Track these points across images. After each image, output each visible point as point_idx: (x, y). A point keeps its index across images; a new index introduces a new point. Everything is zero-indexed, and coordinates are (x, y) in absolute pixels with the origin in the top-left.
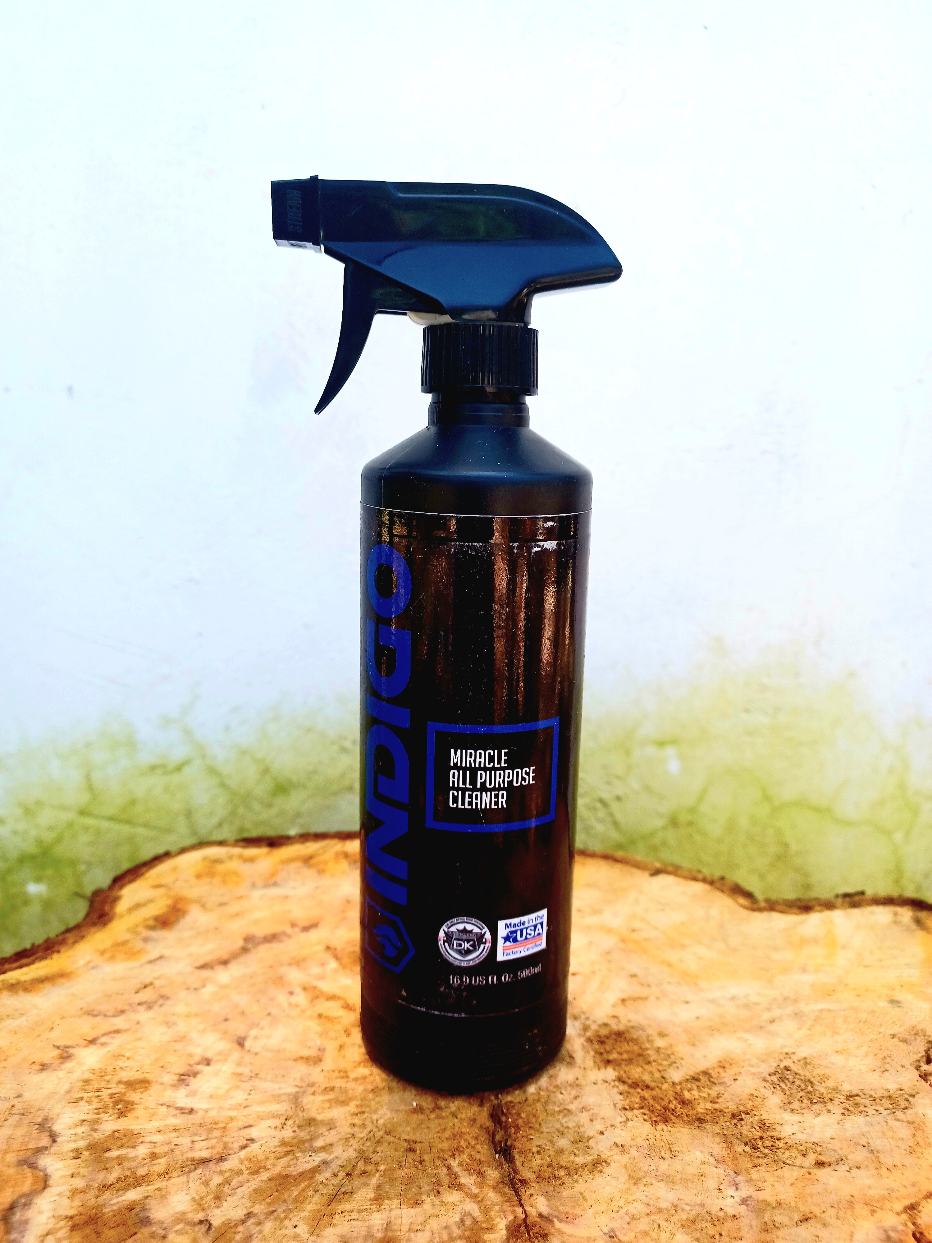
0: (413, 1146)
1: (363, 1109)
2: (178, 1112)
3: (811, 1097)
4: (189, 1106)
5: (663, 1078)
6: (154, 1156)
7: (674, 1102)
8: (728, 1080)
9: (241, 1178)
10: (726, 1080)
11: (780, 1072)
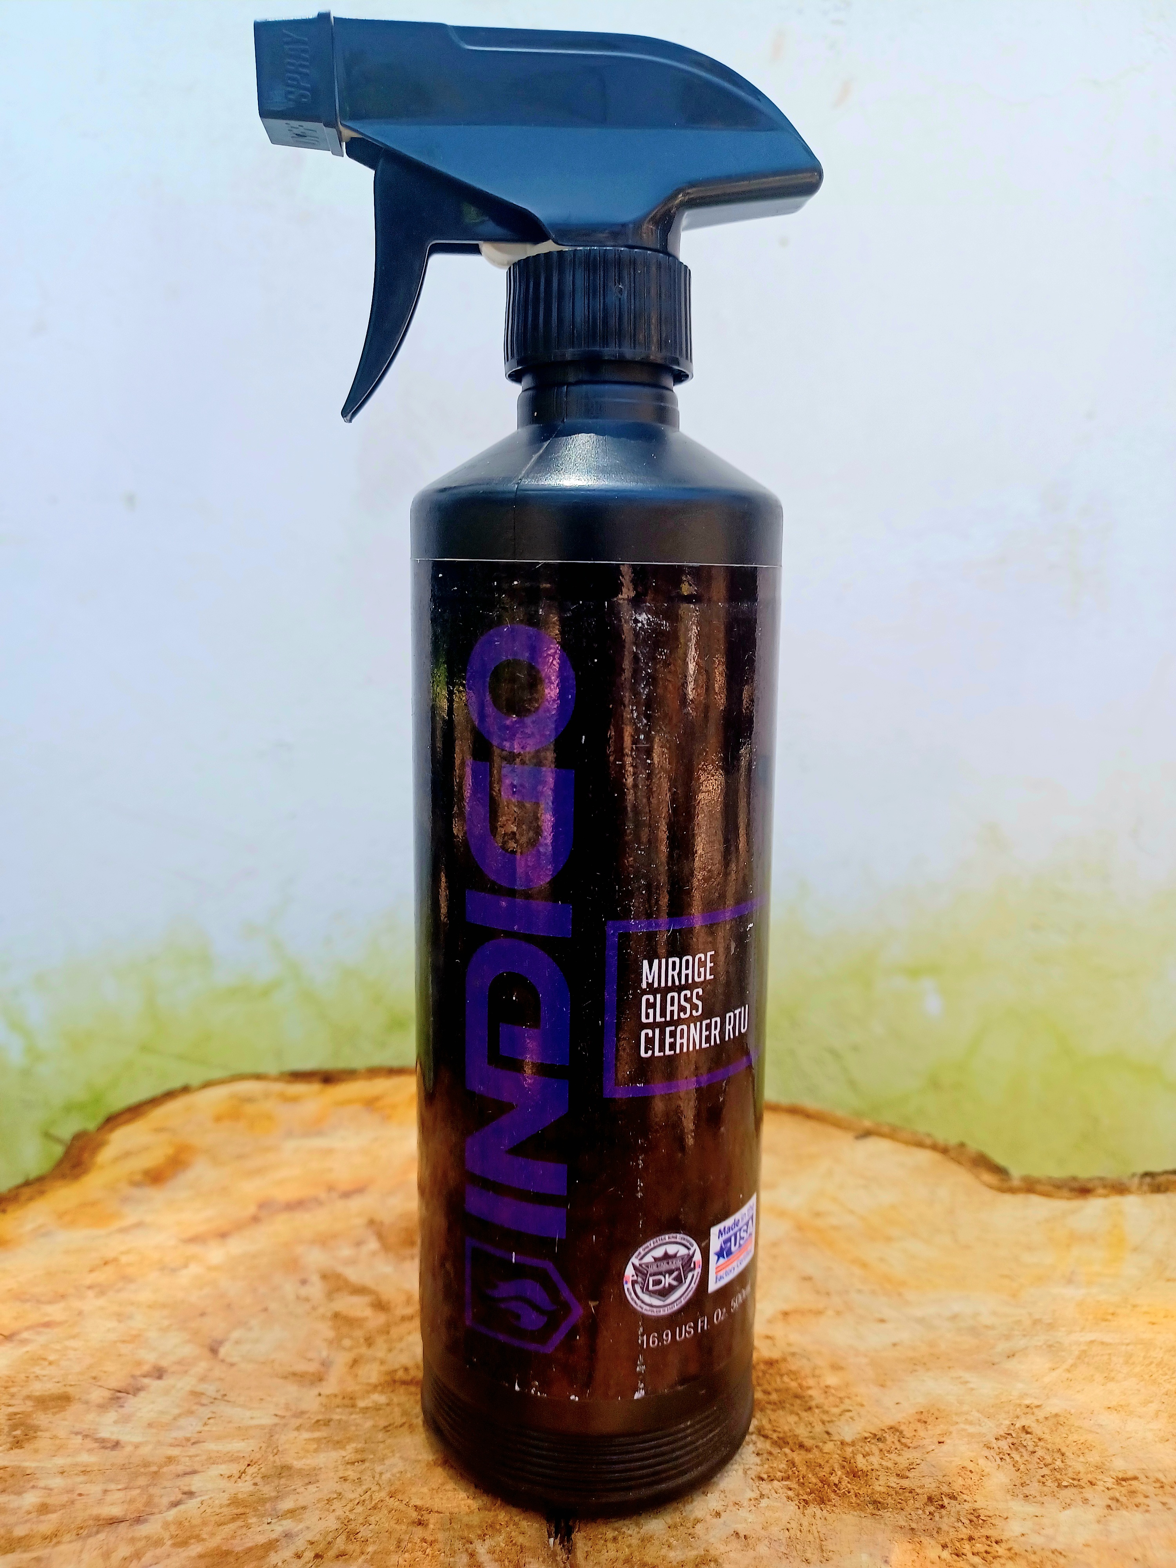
0: (426, 1517)
1: (364, 1456)
2: (97, 1445)
3: (1059, 1476)
4: (114, 1437)
5: (828, 1433)
6: (44, 1509)
7: (839, 1473)
8: (929, 1443)
9: (159, 1551)
10: (926, 1442)
11: (1014, 1435)
